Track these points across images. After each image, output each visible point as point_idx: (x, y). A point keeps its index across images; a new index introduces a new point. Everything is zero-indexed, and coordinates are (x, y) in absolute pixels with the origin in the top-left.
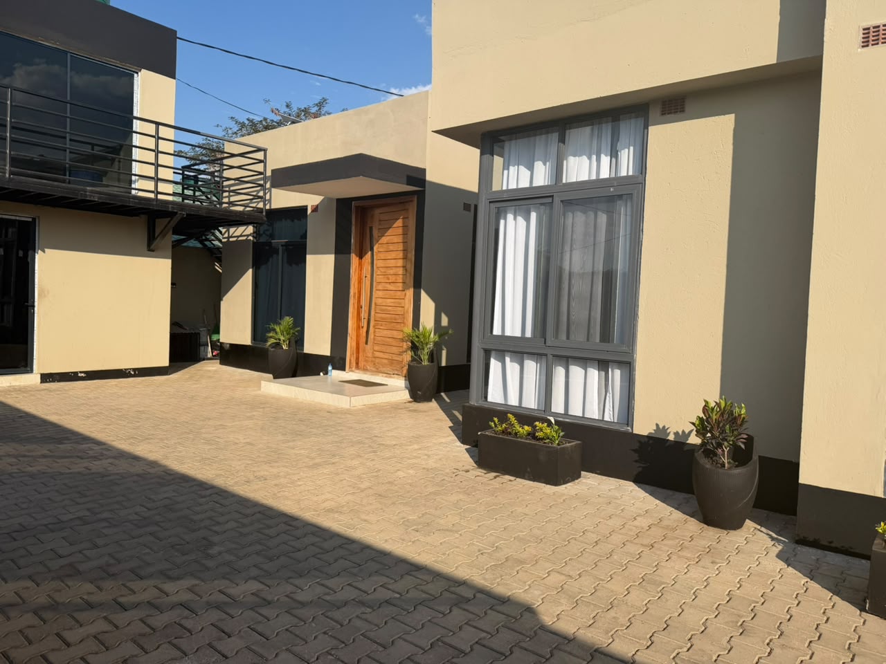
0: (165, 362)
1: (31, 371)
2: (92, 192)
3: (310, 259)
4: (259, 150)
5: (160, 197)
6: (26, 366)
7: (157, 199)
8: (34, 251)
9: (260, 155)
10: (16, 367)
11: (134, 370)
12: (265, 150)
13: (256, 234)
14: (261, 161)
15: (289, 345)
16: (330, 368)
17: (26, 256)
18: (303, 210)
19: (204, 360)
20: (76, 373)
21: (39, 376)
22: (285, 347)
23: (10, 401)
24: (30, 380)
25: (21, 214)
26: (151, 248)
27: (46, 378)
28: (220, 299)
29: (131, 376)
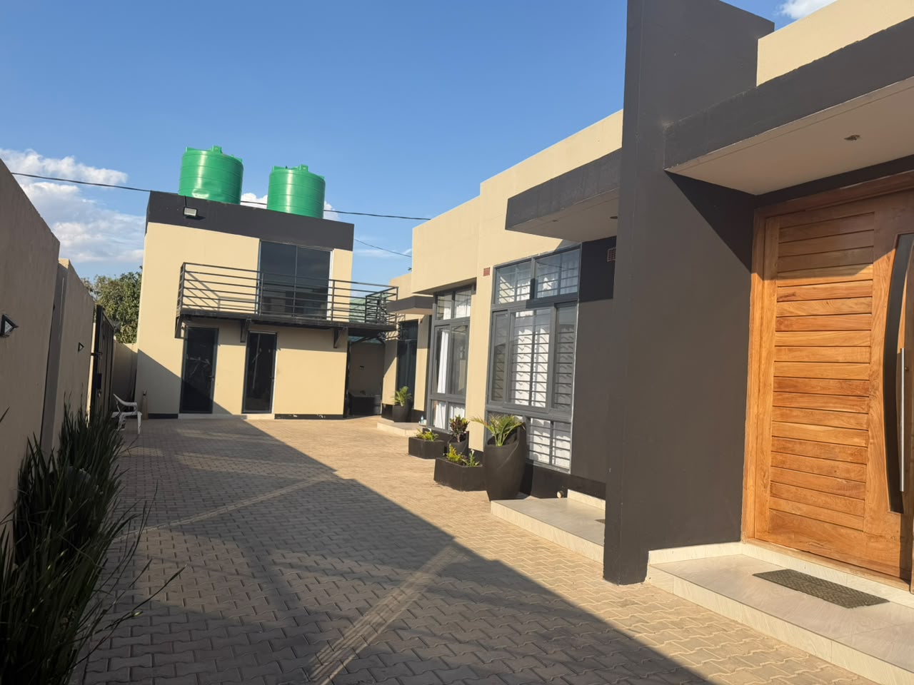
0: (341, 412)
1: (271, 412)
2: (299, 319)
3: (418, 350)
4: (394, 288)
5: (334, 319)
6: (268, 409)
7: (332, 321)
8: (276, 350)
9: (394, 291)
10: (264, 410)
11: (323, 415)
12: (397, 288)
13: (399, 336)
14: (394, 294)
15: (405, 404)
16: (422, 418)
17: (272, 352)
18: (417, 321)
19: (377, 415)
20: (292, 415)
21: (274, 416)
22: (402, 405)
23: (254, 424)
24: (270, 417)
25: (270, 331)
26: (336, 347)
27: (278, 416)
28: (383, 377)
29: (322, 419)
